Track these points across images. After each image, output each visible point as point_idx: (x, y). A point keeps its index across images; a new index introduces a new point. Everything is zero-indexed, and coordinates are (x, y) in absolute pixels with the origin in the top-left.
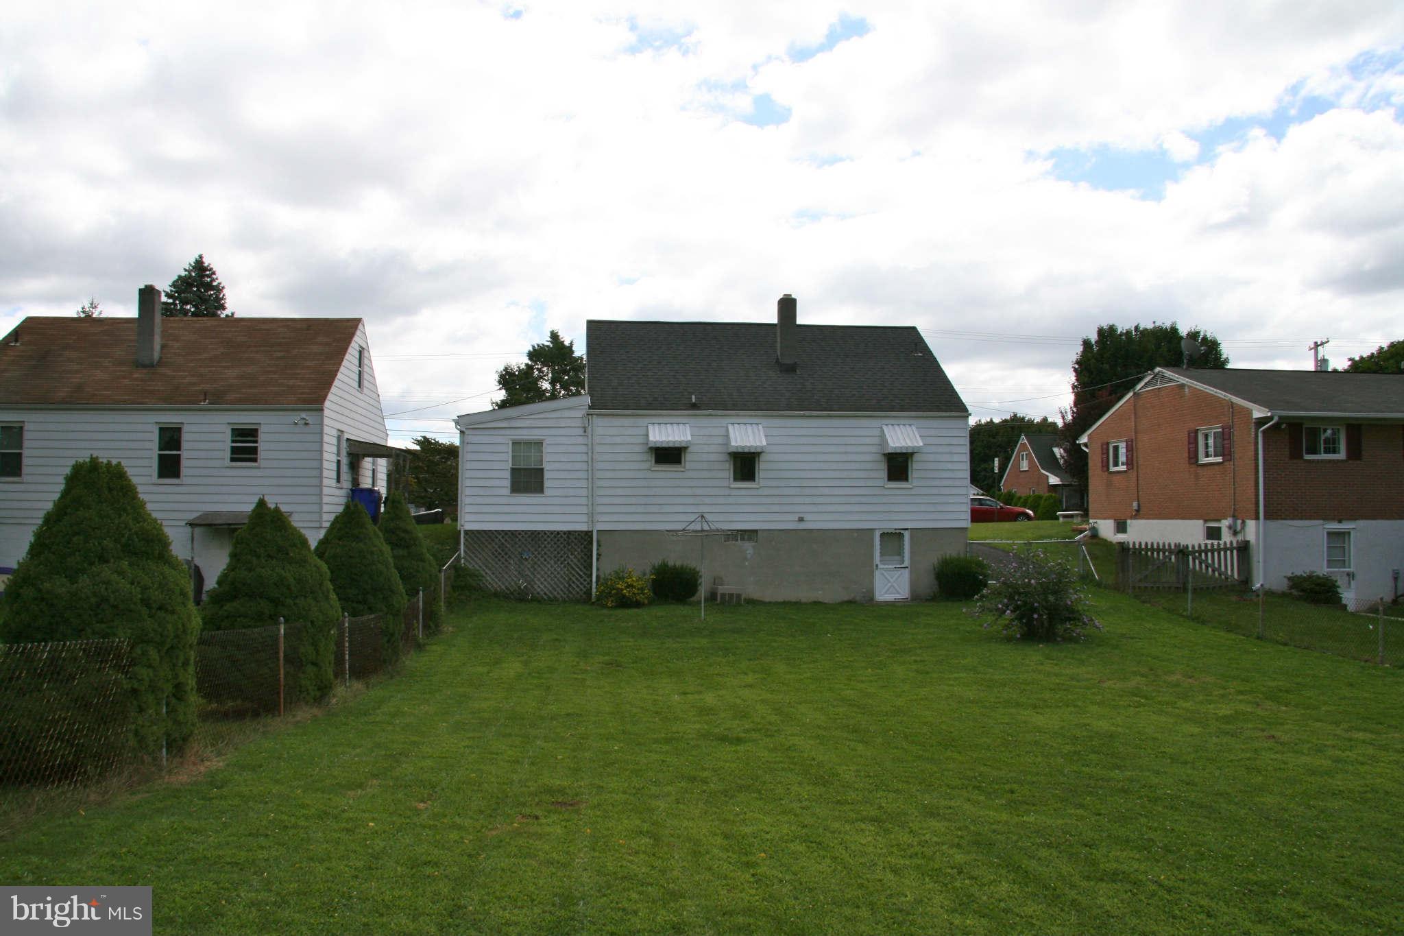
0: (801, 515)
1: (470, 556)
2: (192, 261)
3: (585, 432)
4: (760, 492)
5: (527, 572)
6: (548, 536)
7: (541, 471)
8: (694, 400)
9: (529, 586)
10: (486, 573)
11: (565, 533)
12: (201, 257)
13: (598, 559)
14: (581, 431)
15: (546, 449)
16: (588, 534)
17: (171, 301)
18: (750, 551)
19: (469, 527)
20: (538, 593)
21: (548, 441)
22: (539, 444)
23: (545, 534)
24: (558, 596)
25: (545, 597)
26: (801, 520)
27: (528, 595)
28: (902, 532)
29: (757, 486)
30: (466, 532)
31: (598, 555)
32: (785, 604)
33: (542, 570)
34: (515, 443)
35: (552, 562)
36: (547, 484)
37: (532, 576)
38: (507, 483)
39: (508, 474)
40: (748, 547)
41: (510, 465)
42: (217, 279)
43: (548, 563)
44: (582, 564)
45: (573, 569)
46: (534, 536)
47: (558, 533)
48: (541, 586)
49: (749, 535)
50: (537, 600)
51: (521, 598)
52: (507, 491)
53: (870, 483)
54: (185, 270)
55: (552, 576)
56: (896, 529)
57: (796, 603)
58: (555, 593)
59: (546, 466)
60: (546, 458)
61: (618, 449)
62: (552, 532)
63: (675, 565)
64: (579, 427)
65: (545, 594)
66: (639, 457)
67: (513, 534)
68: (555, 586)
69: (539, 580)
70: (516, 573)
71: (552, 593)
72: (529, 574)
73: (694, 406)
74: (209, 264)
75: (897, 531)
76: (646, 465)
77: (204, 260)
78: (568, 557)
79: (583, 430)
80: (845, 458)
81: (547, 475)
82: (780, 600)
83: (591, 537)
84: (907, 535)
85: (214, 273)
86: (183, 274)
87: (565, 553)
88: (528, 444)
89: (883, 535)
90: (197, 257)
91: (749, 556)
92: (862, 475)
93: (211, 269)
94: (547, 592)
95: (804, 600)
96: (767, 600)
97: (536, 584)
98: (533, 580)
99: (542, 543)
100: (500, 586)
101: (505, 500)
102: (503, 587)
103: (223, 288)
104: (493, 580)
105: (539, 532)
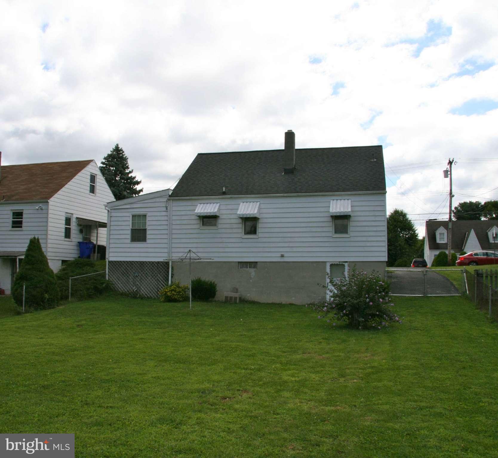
0: (282, 253)
1: (111, 274)
2: (114, 147)
3: (167, 209)
4: (259, 240)
5: (138, 283)
6: (148, 265)
7: (145, 230)
8: (224, 190)
9: (138, 290)
10: (118, 283)
11: (156, 262)
12: (117, 145)
13: (172, 277)
14: (164, 209)
15: (148, 218)
16: (167, 263)
17: (105, 166)
18: (253, 274)
19: (111, 259)
20: (143, 294)
21: (149, 214)
22: (145, 216)
23: (147, 263)
24: (152, 296)
25: (146, 296)
26: (282, 256)
27: (137, 295)
28: (344, 263)
29: (257, 237)
30: (109, 262)
31: (172, 274)
32: (273, 304)
33: (144, 282)
34: (133, 216)
35: (149, 278)
36: (148, 237)
37: (140, 285)
38: (129, 237)
39: (129, 232)
40: (252, 271)
41: (131, 227)
42: (125, 155)
43: (148, 278)
44: (164, 279)
45: (160, 282)
46: (142, 264)
47: (153, 262)
48: (144, 291)
49: (253, 264)
50: (142, 298)
51: (135, 296)
52: (129, 241)
53: (324, 234)
54: (111, 151)
55: (150, 285)
56: (339, 262)
57: (279, 304)
58: (151, 295)
59: (148, 228)
60: (148, 223)
61: (183, 218)
62: (150, 262)
63: (205, 281)
64: (164, 207)
65: (146, 295)
66: (195, 222)
67: (131, 263)
68: (150, 291)
69: (143, 287)
70: (132, 283)
71: (149, 294)
72: (138, 284)
73: (224, 193)
74: (122, 148)
75: (341, 263)
76: (197, 226)
77: (119, 146)
78: (157, 275)
79: (165, 208)
80: (309, 220)
81: (148, 232)
82: (270, 302)
83: (169, 265)
84: (346, 264)
85: (123, 152)
86: (110, 153)
87: (156, 274)
88: (139, 216)
89: (332, 265)
90: (116, 145)
91: (252, 277)
92: (319, 230)
93: (122, 150)
94: (147, 294)
95: (283, 303)
96: (262, 302)
97: (141, 289)
98: (140, 287)
99: (145, 268)
100: (124, 290)
101: (129, 245)
102: (126, 290)
103: (128, 158)
104: (121, 286)
105: (143, 262)
